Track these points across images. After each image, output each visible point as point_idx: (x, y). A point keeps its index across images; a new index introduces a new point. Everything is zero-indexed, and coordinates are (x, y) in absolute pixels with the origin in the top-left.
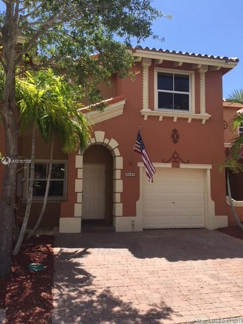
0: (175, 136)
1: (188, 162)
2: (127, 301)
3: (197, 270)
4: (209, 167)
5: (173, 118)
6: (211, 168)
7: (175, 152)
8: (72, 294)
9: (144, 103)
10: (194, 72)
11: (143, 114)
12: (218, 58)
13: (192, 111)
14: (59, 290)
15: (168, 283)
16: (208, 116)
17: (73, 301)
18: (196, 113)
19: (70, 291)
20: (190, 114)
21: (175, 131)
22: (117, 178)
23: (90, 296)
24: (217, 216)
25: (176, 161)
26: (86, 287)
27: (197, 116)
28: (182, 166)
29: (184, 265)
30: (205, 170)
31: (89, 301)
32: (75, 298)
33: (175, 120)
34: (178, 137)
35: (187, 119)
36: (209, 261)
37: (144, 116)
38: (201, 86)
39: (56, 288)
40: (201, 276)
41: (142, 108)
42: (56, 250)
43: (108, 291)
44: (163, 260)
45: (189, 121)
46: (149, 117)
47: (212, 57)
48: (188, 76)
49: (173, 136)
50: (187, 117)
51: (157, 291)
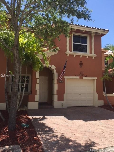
0: (81, 64)
1: (87, 76)
2: (74, 140)
3: (98, 125)
4: (96, 78)
5: (80, 56)
6: (97, 79)
7: (81, 72)
8: (48, 137)
9: (67, 49)
10: (89, 35)
11: (67, 54)
12: (101, 29)
13: (88, 53)
14: (40, 135)
15: (88, 131)
16: (95, 55)
17: (49, 141)
18: (90, 54)
19: (46, 136)
20: (87, 54)
21: (81, 62)
22: (55, 83)
23: (56, 138)
24: (99, 101)
25: (81, 75)
26: (52, 134)
27: (91, 55)
28: (84, 78)
29: (92, 123)
30: (94, 80)
31: (56, 140)
32: (49, 139)
33: (81, 57)
34: (82, 64)
35: (86, 56)
36: (102, 121)
37: (67, 55)
38: (92, 42)
39: (39, 135)
40: (101, 127)
41: (66, 51)
42: (30, 117)
43: (63, 135)
44: (82, 121)
45: (87, 57)
46: (69, 55)
47: (98, 29)
48: (87, 37)
49: (80, 64)
50: (86, 55)
51: (85, 134)
